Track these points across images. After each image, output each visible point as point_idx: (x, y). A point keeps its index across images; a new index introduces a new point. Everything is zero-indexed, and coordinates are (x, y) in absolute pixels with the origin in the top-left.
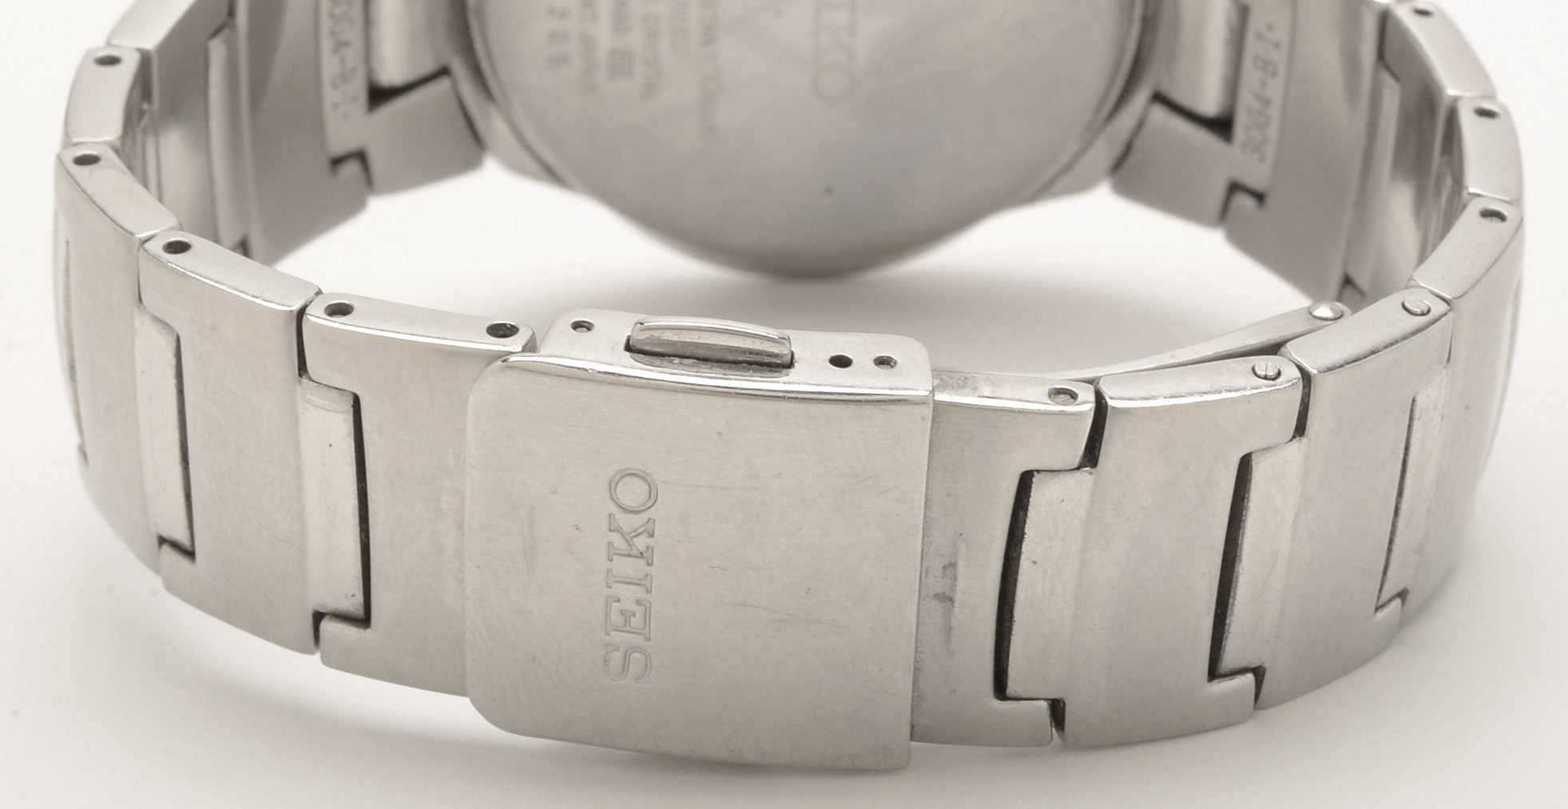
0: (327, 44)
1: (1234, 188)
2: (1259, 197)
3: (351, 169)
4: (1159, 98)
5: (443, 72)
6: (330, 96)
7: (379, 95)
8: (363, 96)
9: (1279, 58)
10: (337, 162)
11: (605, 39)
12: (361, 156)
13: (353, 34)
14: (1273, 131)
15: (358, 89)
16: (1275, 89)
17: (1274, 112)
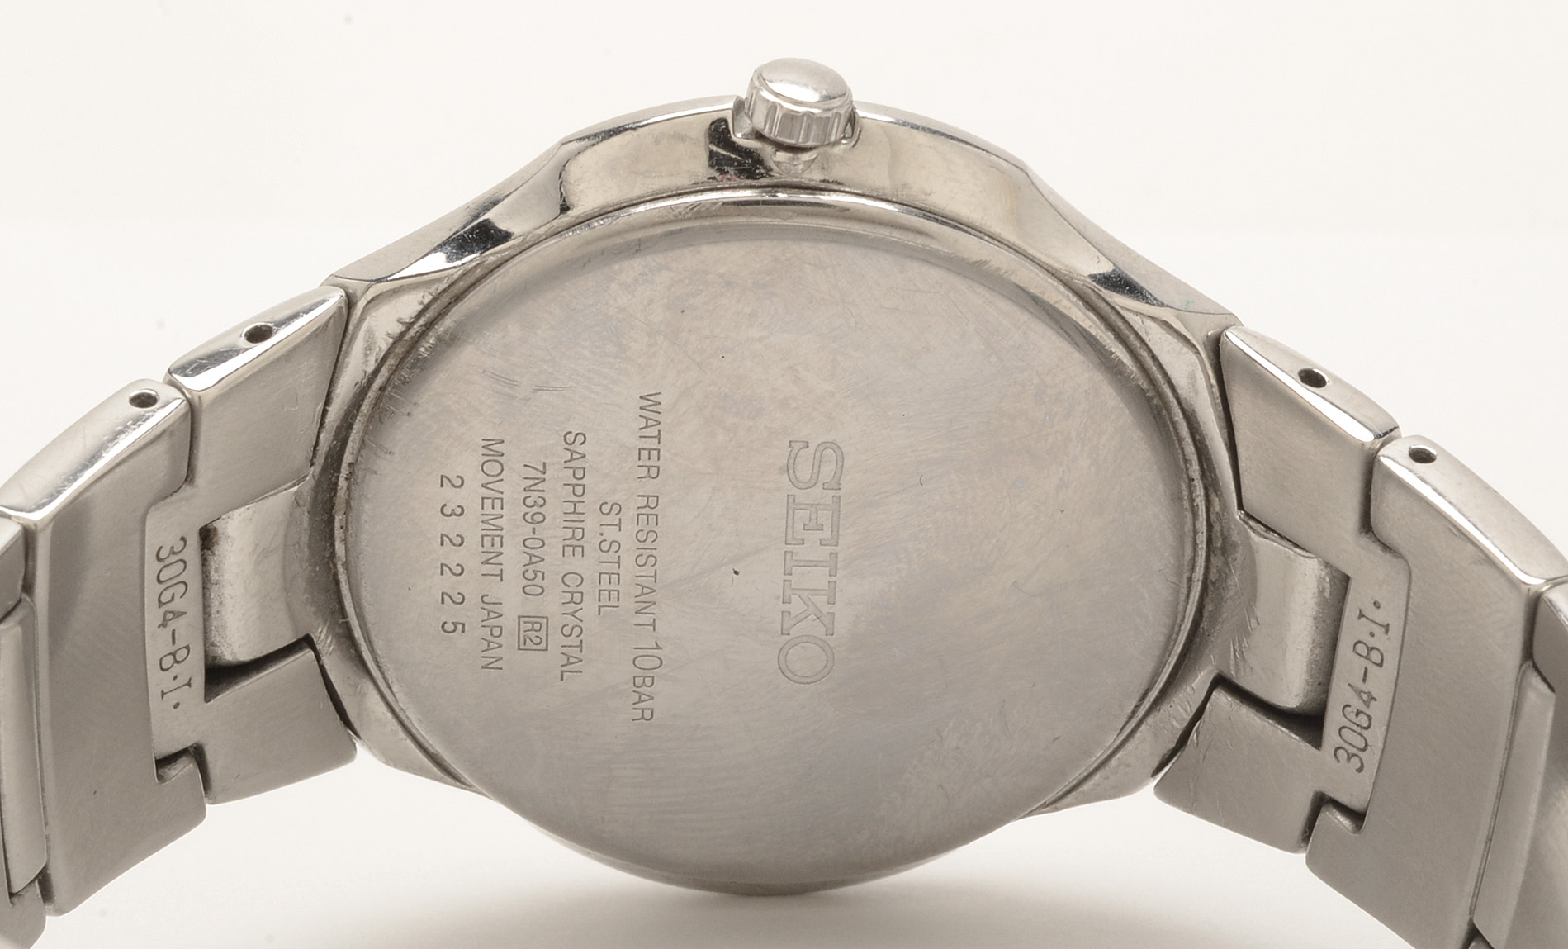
0: (153, 616)
1: (1322, 802)
2: (1357, 817)
3: (185, 769)
4: (1222, 682)
5: (306, 642)
6: (157, 680)
7: (220, 675)
8: (199, 680)
9: (1388, 645)
10: (164, 762)
11: (512, 603)
12: (197, 754)
13: (189, 603)
14: (1376, 736)
15: (195, 669)
16: (1381, 682)
17: (1379, 711)
